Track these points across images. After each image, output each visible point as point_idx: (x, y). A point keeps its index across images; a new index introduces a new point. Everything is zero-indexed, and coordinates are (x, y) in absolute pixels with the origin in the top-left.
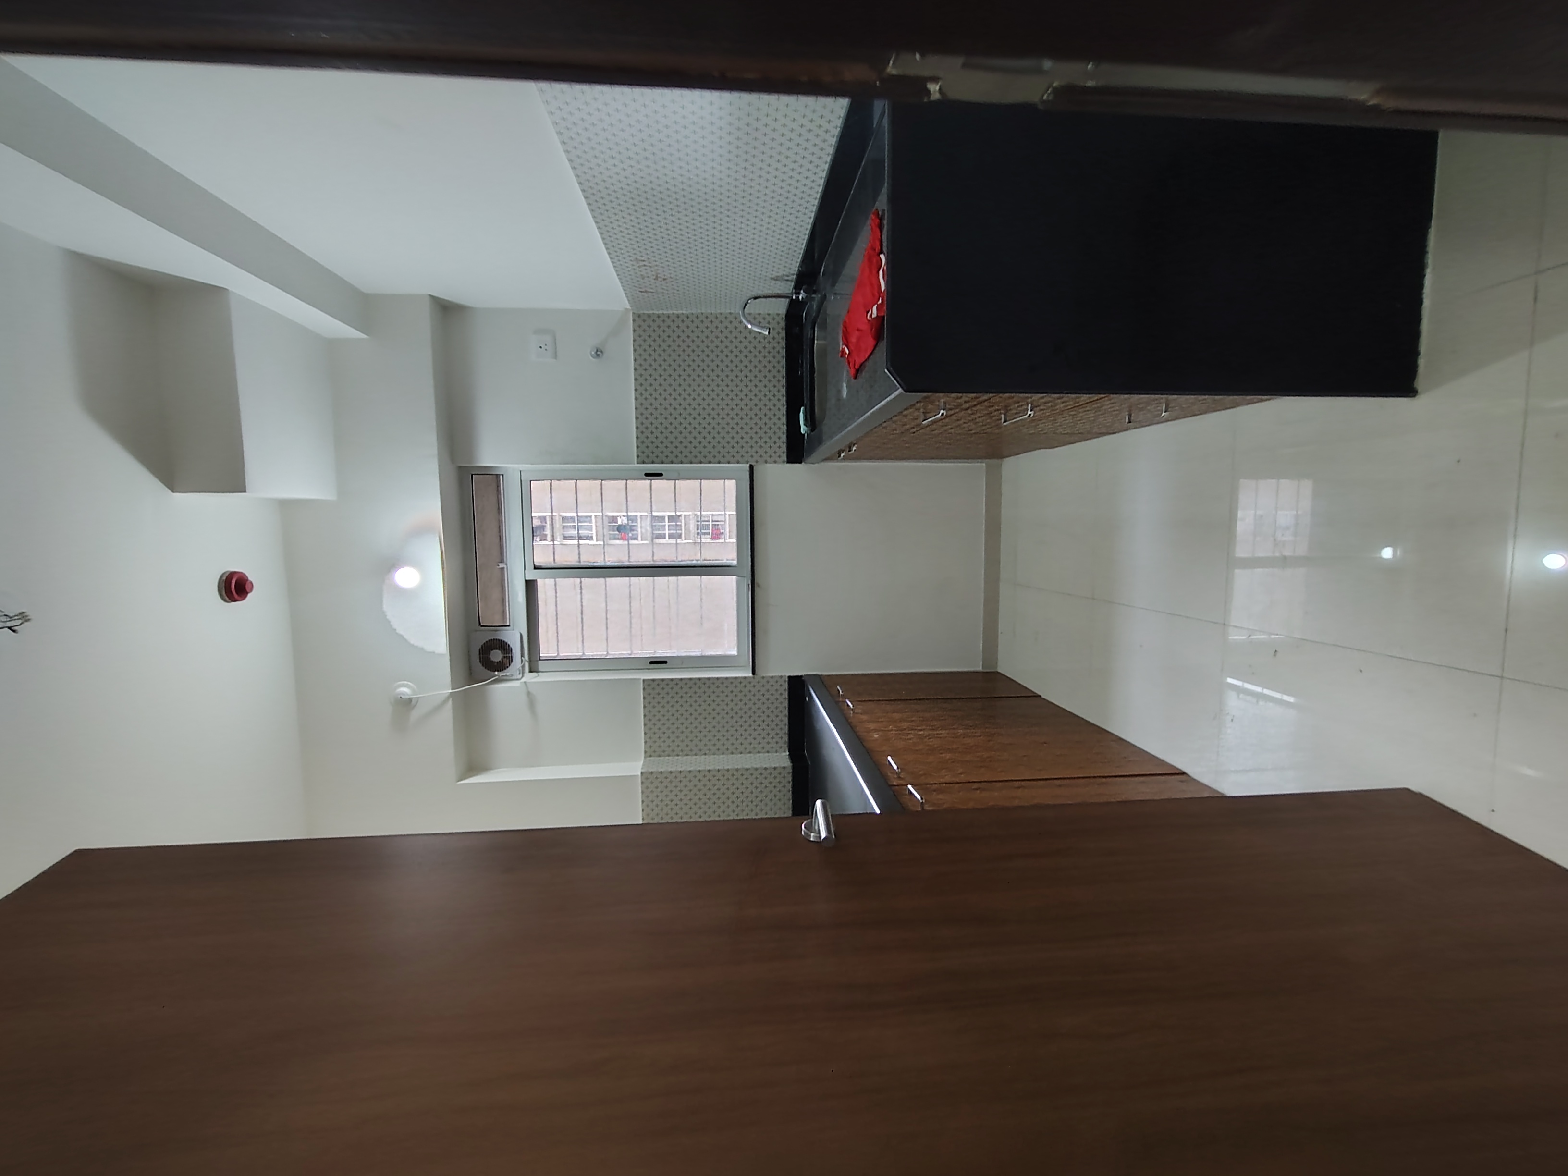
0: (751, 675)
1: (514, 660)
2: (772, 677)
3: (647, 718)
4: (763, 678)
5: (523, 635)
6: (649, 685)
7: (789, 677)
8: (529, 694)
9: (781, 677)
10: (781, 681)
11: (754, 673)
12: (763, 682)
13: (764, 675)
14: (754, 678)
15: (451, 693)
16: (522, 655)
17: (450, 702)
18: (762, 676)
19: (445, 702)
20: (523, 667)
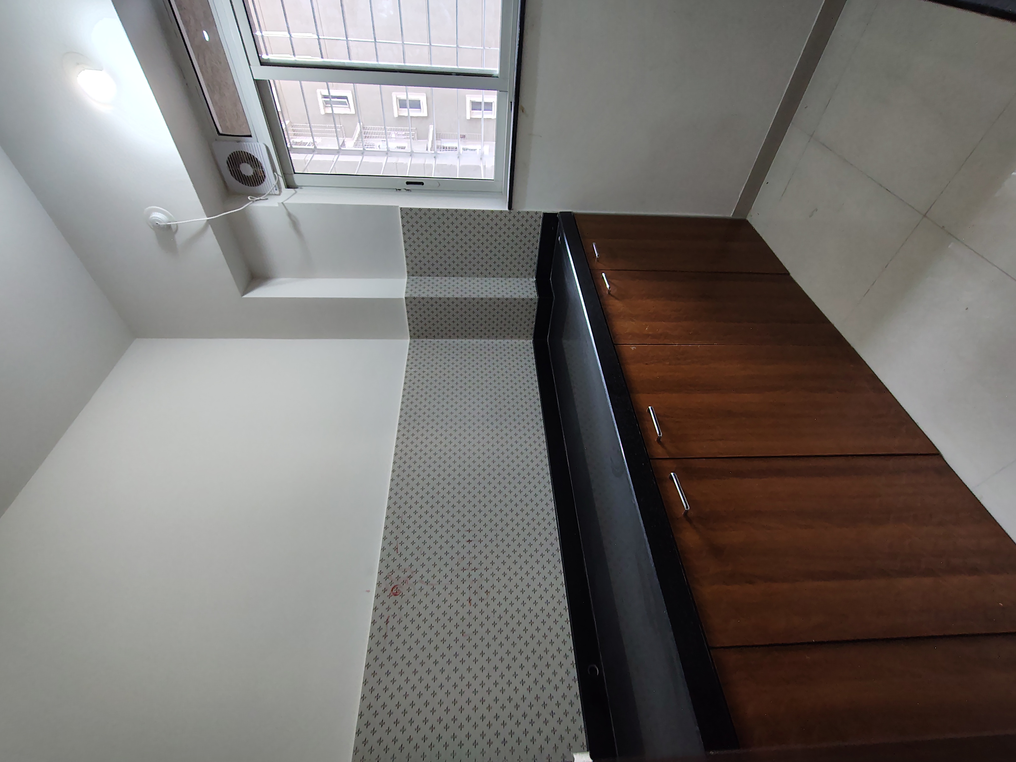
0: (507, 209)
1: (266, 175)
2: (528, 213)
3: (408, 244)
4: (519, 213)
5: (269, 148)
6: (407, 214)
7: (545, 215)
8: (289, 215)
9: (536, 213)
10: (536, 217)
11: (510, 207)
12: (518, 217)
13: (520, 210)
14: (510, 213)
15: (208, 220)
16: (274, 170)
17: (210, 230)
18: (518, 211)
19: (204, 229)
20: (278, 183)
